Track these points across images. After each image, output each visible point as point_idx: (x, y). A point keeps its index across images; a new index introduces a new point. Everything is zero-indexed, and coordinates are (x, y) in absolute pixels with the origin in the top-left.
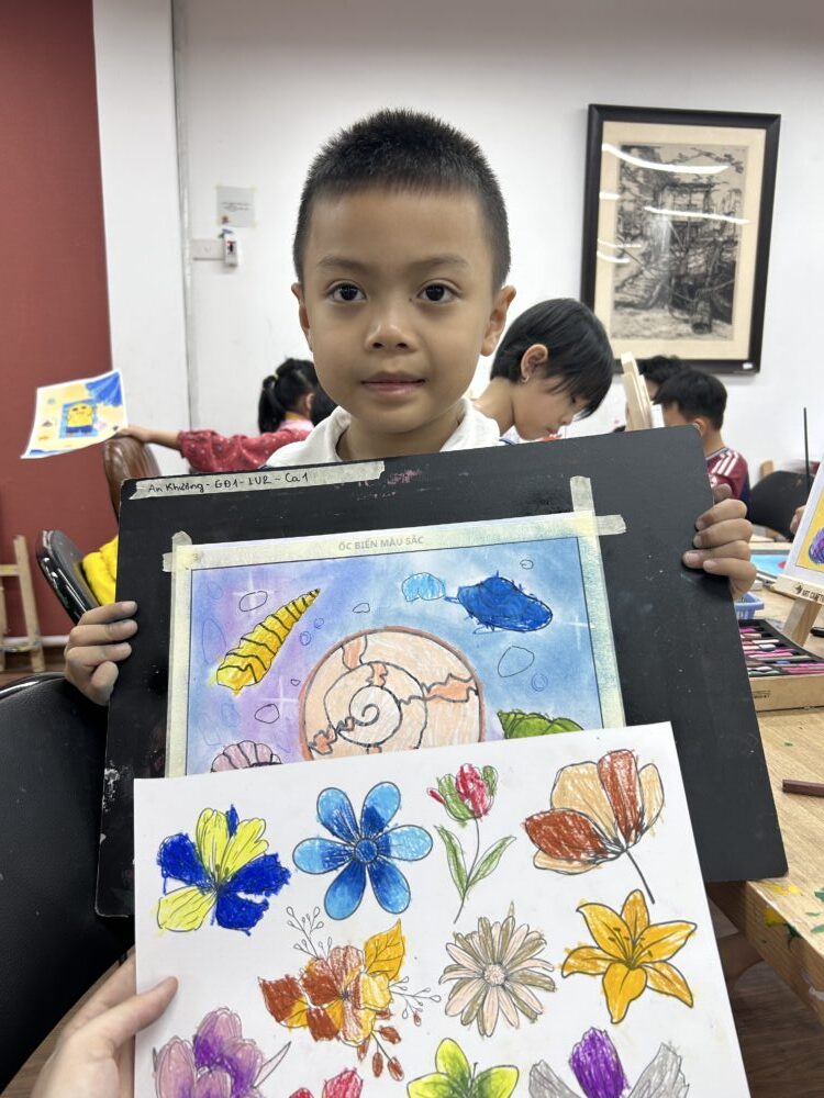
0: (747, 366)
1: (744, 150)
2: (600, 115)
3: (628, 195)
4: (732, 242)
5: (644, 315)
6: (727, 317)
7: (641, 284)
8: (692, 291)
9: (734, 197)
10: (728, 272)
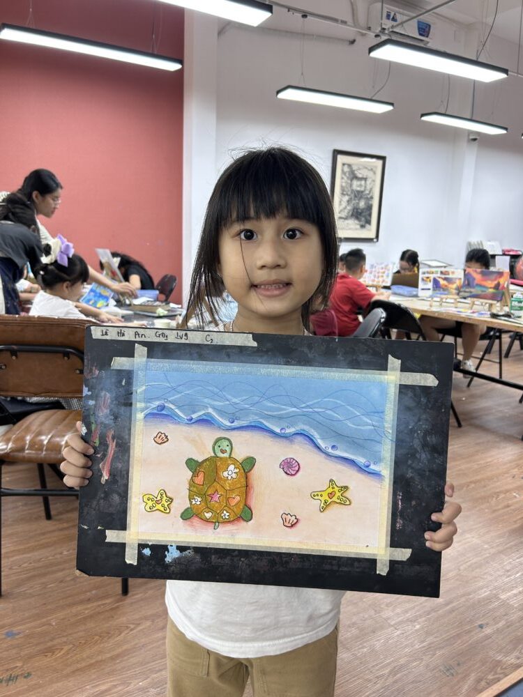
0: (375, 240)
1: (376, 167)
2: (337, 153)
3: (343, 181)
4: (372, 198)
5: (347, 222)
6: (369, 222)
7: (346, 211)
8: (361, 214)
9: (373, 183)
10: (370, 208)
